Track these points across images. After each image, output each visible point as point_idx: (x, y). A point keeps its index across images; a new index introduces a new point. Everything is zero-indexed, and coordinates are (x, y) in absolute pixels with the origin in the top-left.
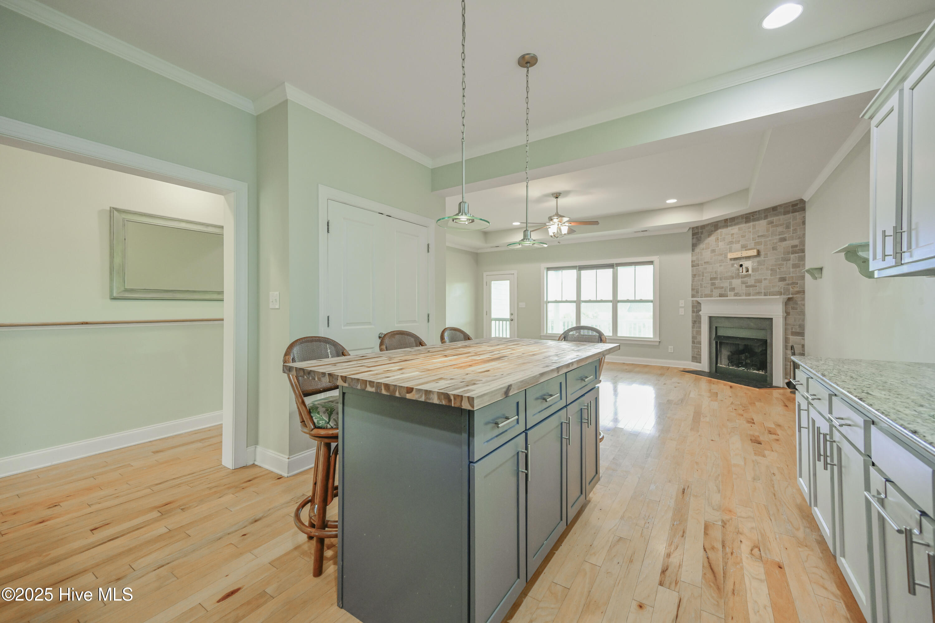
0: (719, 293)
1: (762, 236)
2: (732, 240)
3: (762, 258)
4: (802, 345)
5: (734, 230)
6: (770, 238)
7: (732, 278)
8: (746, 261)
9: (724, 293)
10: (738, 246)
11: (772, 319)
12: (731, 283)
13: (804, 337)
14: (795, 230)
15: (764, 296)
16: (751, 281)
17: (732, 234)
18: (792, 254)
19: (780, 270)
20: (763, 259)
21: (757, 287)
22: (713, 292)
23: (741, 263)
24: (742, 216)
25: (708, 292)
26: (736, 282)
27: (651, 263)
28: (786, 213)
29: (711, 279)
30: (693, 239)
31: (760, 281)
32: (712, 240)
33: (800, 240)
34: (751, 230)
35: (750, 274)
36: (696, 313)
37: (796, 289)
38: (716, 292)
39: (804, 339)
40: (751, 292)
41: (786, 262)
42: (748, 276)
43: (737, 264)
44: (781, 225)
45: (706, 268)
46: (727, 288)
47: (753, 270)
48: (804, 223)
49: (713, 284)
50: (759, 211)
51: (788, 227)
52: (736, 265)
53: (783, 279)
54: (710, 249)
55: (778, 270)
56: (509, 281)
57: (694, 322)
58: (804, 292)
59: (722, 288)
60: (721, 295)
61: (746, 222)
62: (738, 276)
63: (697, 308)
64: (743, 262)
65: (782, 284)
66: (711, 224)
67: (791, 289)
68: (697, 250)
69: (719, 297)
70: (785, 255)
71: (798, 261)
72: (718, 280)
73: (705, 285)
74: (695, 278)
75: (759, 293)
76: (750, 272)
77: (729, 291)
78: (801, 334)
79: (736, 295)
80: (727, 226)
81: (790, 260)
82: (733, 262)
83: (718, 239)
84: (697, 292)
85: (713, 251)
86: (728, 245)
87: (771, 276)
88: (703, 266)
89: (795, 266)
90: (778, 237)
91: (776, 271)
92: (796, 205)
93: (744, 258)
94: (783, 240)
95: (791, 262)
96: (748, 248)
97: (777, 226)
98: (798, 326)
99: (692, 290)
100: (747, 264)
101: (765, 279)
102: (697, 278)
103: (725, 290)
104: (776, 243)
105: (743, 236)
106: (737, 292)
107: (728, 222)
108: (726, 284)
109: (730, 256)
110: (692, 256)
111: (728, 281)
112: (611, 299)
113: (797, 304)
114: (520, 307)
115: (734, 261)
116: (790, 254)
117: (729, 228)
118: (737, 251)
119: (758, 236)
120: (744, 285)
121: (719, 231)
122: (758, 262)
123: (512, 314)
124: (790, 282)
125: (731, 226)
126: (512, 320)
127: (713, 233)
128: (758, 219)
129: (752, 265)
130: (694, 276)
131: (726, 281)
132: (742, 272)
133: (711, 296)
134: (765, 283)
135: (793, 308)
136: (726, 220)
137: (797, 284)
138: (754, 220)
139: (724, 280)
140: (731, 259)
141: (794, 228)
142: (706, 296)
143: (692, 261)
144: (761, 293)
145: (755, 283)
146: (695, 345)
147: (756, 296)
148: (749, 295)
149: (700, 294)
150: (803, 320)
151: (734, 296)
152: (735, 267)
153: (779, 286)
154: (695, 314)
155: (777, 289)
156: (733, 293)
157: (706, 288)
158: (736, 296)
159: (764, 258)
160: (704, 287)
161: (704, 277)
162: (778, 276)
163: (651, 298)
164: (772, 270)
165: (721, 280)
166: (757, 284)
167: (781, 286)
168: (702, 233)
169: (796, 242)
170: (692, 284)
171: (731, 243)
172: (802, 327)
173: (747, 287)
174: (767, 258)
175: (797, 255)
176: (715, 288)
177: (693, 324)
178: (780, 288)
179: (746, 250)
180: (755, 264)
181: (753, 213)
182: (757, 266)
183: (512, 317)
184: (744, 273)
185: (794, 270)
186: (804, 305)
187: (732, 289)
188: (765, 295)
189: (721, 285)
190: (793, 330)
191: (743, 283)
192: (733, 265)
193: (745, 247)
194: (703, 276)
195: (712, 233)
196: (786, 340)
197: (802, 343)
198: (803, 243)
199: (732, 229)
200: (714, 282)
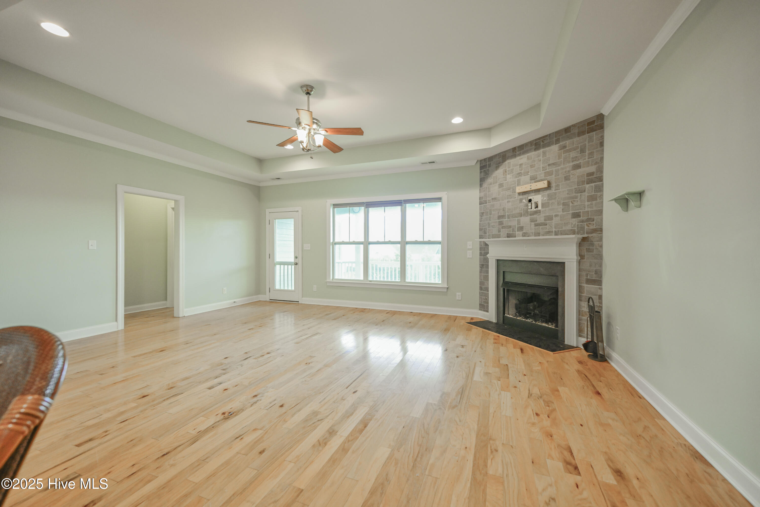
0: (507, 234)
1: (553, 164)
2: (520, 172)
3: (553, 190)
4: (599, 295)
5: (522, 159)
6: (562, 166)
7: (521, 215)
8: (535, 195)
9: (512, 233)
10: (527, 178)
11: (564, 263)
12: (519, 222)
13: (601, 286)
14: (591, 154)
15: (555, 235)
16: (540, 219)
17: (521, 165)
18: (587, 184)
19: (573, 204)
20: (554, 191)
21: (546, 225)
22: (500, 232)
23: (529, 198)
24: (531, 143)
25: (495, 231)
26: (525, 220)
27: (439, 199)
28: (580, 134)
29: (499, 217)
30: (481, 172)
31: (549, 218)
32: (499, 173)
33: (597, 165)
34: (541, 158)
35: (540, 210)
36: (484, 256)
37: (592, 227)
38: (504, 232)
39: (601, 289)
40: (541, 231)
41: (580, 194)
42: (537, 213)
43: (525, 198)
44: (575, 149)
45: (493, 206)
46: (516, 227)
47: (543, 205)
48: (602, 144)
49: (501, 223)
50: (550, 134)
51: (583, 151)
52: (524, 201)
53: (576, 215)
54: (498, 184)
55: (571, 204)
56: (293, 219)
57: (482, 266)
58: (601, 230)
59: (510, 227)
60: (509, 236)
61: (535, 150)
62: (526, 213)
63: (484, 251)
64: (533, 197)
65: (575, 221)
66: (499, 155)
67: (586, 227)
68: (485, 185)
69: (507, 238)
70: (579, 186)
71: (594, 193)
72: (506, 219)
73: (493, 224)
74: (483, 217)
75: (549, 233)
76: (540, 208)
77: (517, 231)
78: (598, 282)
79: (524, 235)
80: (515, 156)
81: (585, 191)
82: (521, 197)
83: (506, 172)
84: (485, 233)
85: (501, 185)
86: (516, 177)
87: (563, 212)
88: (491, 203)
89: (592, 198)
90: (571, 164)
91: (569, 205)
92: (593, 122)
93: (534, 192)
94: (578, 167)
95: (586, 194)
96: (538, 179)
97: (569, 151)
98: (594, 273)
99: (480, 230)
100: (537, 198)
101: (556, 216)
102: (484, 217)
103: (513, 230)
104: (569, 171)
105: (532, 166)
106: (525, 232)
107: (517, 151)
108: (514, 223)
109: (519, 189)
110: (480, 192)
111: (516, 219)
112: (399, 239)
113: (592, 245)
114: (304, 249)
115: (523, 196)
116: (585, 184)
117: (518, 158)
118: (527, 183)
119: (549, 165)
120: (533, 223)
121: (507, 162)
122: (549, 195)
123: (296, 258)
124: (585, 218)
125: (519, 155)
126: (296, 264)
127: (502, 165)
128: (549, 145)
129: (542, 200)
130: (482, 214)
131: (514, 219)
132: (531, 208)
133: (499, 236)
134: (556, 220)
135: (588, 250)
136: (514, 149)
137: (593, 220)
138: (544, 146)
139: (512, 218)
140: (519, 194)
141: (590, 152)
142: (494, 236)
143: (480, 198)
144: (552, 232)
145: (545, 220)
146: (483, 291)
147: (546, 236)
148: (538, 234)
149: (487, 234)
150: (601, 266)
151: (522, 236)
152: (524, 202)
153: (572, 224)
154: (482, 257)
155: (569, 227)
156: (521, 233)
157: (494, 227)
158: (524, 236)
159: (555, 190)
160: (492, 226)
161: (492, 216)
162: (571, 212)
163: (439, 239)
164: (564, 204)
165: (509, 218)
166: (548, 222)
167: (574, 223)
168: (490, 166)
169: (592, 169)
170: (480, 224)
171: (520, 174)
172: (599, 273)
173: (536, 225)
174: (558, 191)
175: (593, 184)
176: (502, 228)
177: (481, 268)
178: (573, 226)
179: (535, 182)
180: (545, 198)
181: (543, 138)
182: (548, 200)
183: (297, 261)
184: (533, 209)
185: (589, 203)
186: (601, 246)
187: (521, 229)
188: (556, 234)
189: (509, 224)
190: (589, 277)
191: (532, 221)
192: (521, 200)
193: (534, 179)
194: (491, 214)
195: (500, 165)
196: (580, 289)
197: (599, 293)
198: (600, 170)
199: (520, 159)
200: (501, 221)
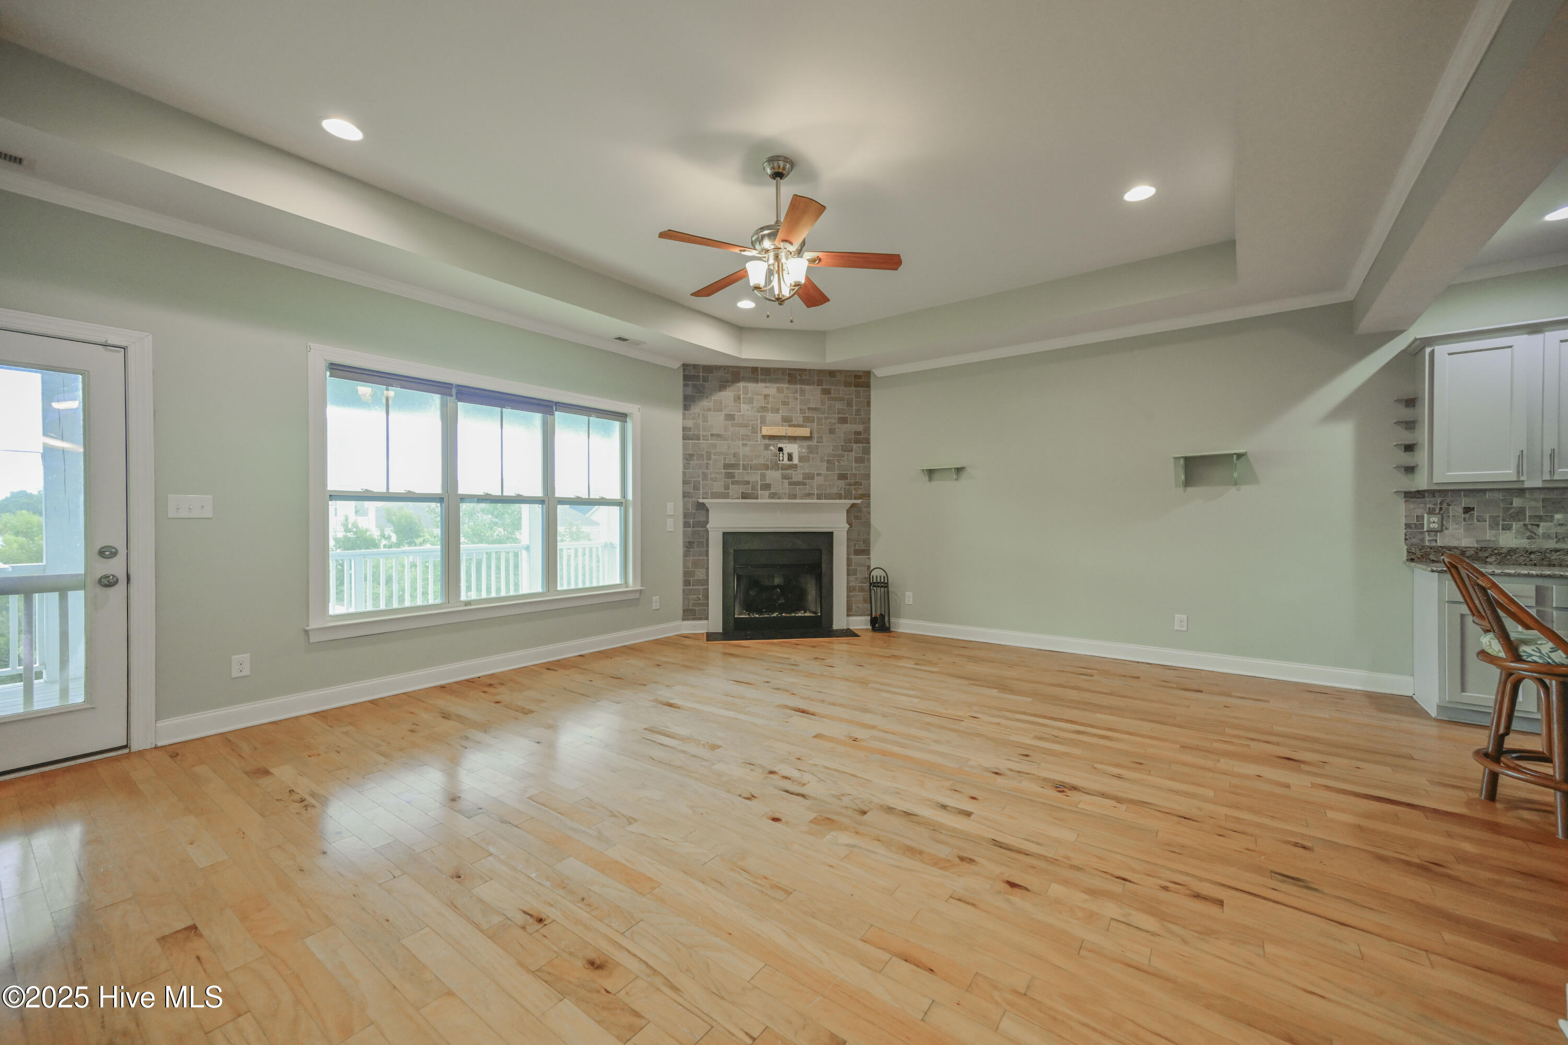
0: (742, 493)
1: (815, 409)
2: (766, 405)
3: (814, 442)
4: (868, 566)
5: (771, 389)
6: (826, 415)
7: (767, 467)
8: (789, 443)
9: (751, 492)
10: (778, 417)
11: (832, 533)
12: (763, 477)
13: (869, 555)
14: (858, 411)
15: (817, 499)
16: (797, 476)
17: (766, 396)
18: (854, 443)
19: (839, 463)
20: (816, 444)
21: (806, 485)
22: (729, 489)
23: (780, 445)
24: (783, 371)
25: (718, 487)
26: (773, 476)
27: (622, 417)
28: (848, 384)
29: (726, 466)
30: (685, 385)
31: (810, 477)
32: (727, 396)
33: (865, 425)
34: (798, 395)
35: (796, 465)
36: (693, 527)
37: (860, 492)
38: (735, 490)
39: (869, 559)
40: (798, 492)
41: (847, 453)
42: (793, 467)
43: (774, 445)
44: (842, 399)
45: (714, 446)
46: (758, 483)
47: (801, 459)
48: (869, 404)
49: (730, 476)
50: (810, 370)
51: (849, 404)
52: (772, 448)
53: (842, 477)
54: (723, 413)
55: (837, 463)
56: (78, 377)
57: (689, 545)
58: (868, 496)
59: (748, 483)
60: (745, 496)
61: (790, 382)
62: (775, 466)
63: (694, 518)
64: (785, 445)
65: (841, 483)
66: (725, 369)
67: (854, 492)
68: (696, 409)
69: (742, 499)
70: (846, 443)
71: (863, 454)
72: (740, 470)
73: (713, 476)
74: (691, 462)
75: (809, 495)
76: (796, 460)
77: (761, 490)
78: (866, 552)
79: (773, 496)
80: (756, 381)
81: (852, 451)
82: (767, 442)
83: (739, 398)
84: (696, 488)
85: (730, 417)
86: (759, 412)
87: (827, 471)
88: (709, 441)
89: (859, 460)
90: (836, 416)
91: (835, 464)
92: (860, 377)
93: (787, 438)
94: (843, 421)
95: (853, 454)
96: (793, 423)
97: (835, 399)
98: (862, 542)
99: (685, 482)
100: (790, 448)
101: (819, 474)
102: (694, 462)
103: (753, 488)
104: (834, 424)
105: (785, 403)
106: (774, 492)
107: (759, 374)
108: (755, 477)
109: (766, 431)
110: (684, 418)
111: (759, 472)
112: (543, 495)
113: (860, 511)
115: (770, 441)
116: (852, 443)
117: (761, 385)
118: (776, 425)
119: (809, 408)
120: (786, 481)
121: (741, 385)
122: (809, 447)
123: (97, 554)
124: (853, 481)
125: (764, 381)
127: (729, 386)
128: (808, 383)
129: (799, 452)
130: (688, 457)
131: (755, 471)
132: (783, 460)
133: (726, 496)
134: (818, 480)
135: (857, 518)
136: (754, 370)
137: (861, 485)
138: (803, 382)
139: (751, 470)
140: (764, 437)
141: (857, 408)
142: (715, 495)
143: (684, 429)
144: (814, 494)
145: (804, 478)
146: (691, 587)
147: (806, 499)
148: (794, 497)
149: (701, 491)
150: (869, 534)
151: (769, 497)
152: (772, 450)
153: (838, 486)
154: (690, 529)
155: (835, 490)
156: (767, 493)
157: (715, 481)
158: (772, 498)
159: (817, 442)
160: (712, 479)
161: (711, 462)
162: (836, 472)
163: (618, 496)
164: (828, 461)
165: (745, 468)
166: (807, 481)
167: (840, 486)
168: (705, 379)
169: (860, 428)
170: (684, 473)
171: (764, 409)
172: (867, 542)
173: (790, 484)
174: (822, 444)
175: (860, 445)
176: (733, 483)
177: (687, 547)
178: (839, 489)
179: (789, 426)
180: (804, 450)
181: (802, 371)
182: (807, 453)
184: (786, 461)
185: (857, 465)
186: (869, 513)
187: (766, 487)
188: (819, 498)
189: (746, 479)
190: (857, 548)
191: (784, 477)
192: (767, 447)
193: (787, 421)
194: (709, 458)
195: (727, 384)
196: (849, 560)
197: (867, 564)
198: (867, 430)
199: (765, 387)
200: (731, 472)
